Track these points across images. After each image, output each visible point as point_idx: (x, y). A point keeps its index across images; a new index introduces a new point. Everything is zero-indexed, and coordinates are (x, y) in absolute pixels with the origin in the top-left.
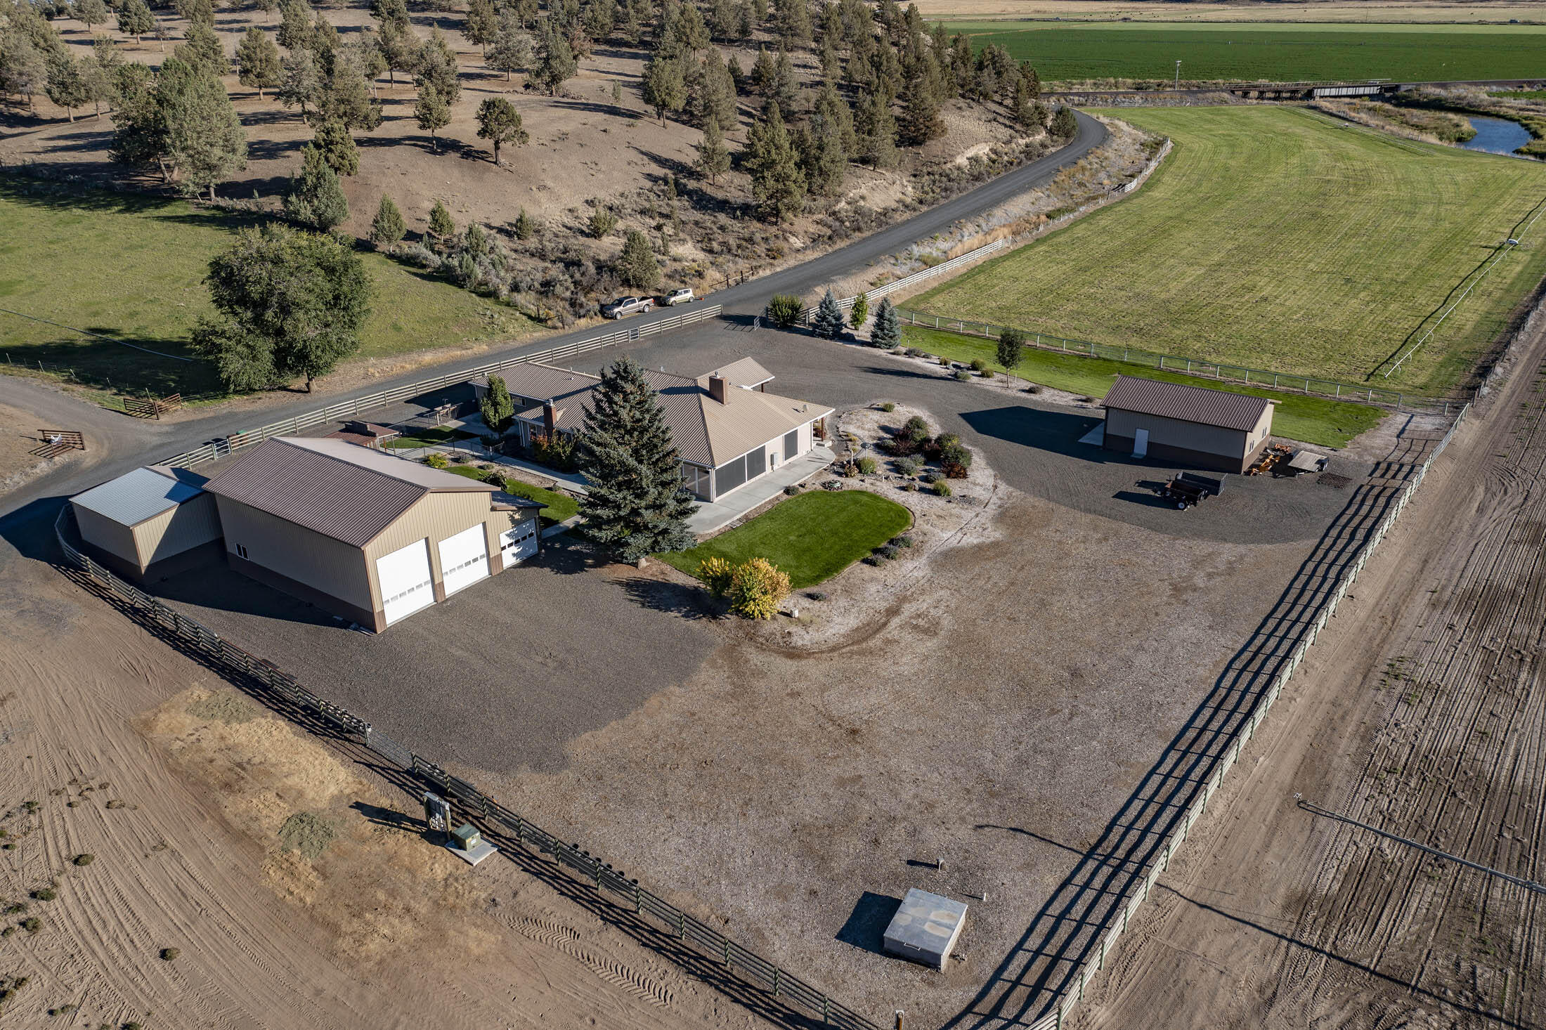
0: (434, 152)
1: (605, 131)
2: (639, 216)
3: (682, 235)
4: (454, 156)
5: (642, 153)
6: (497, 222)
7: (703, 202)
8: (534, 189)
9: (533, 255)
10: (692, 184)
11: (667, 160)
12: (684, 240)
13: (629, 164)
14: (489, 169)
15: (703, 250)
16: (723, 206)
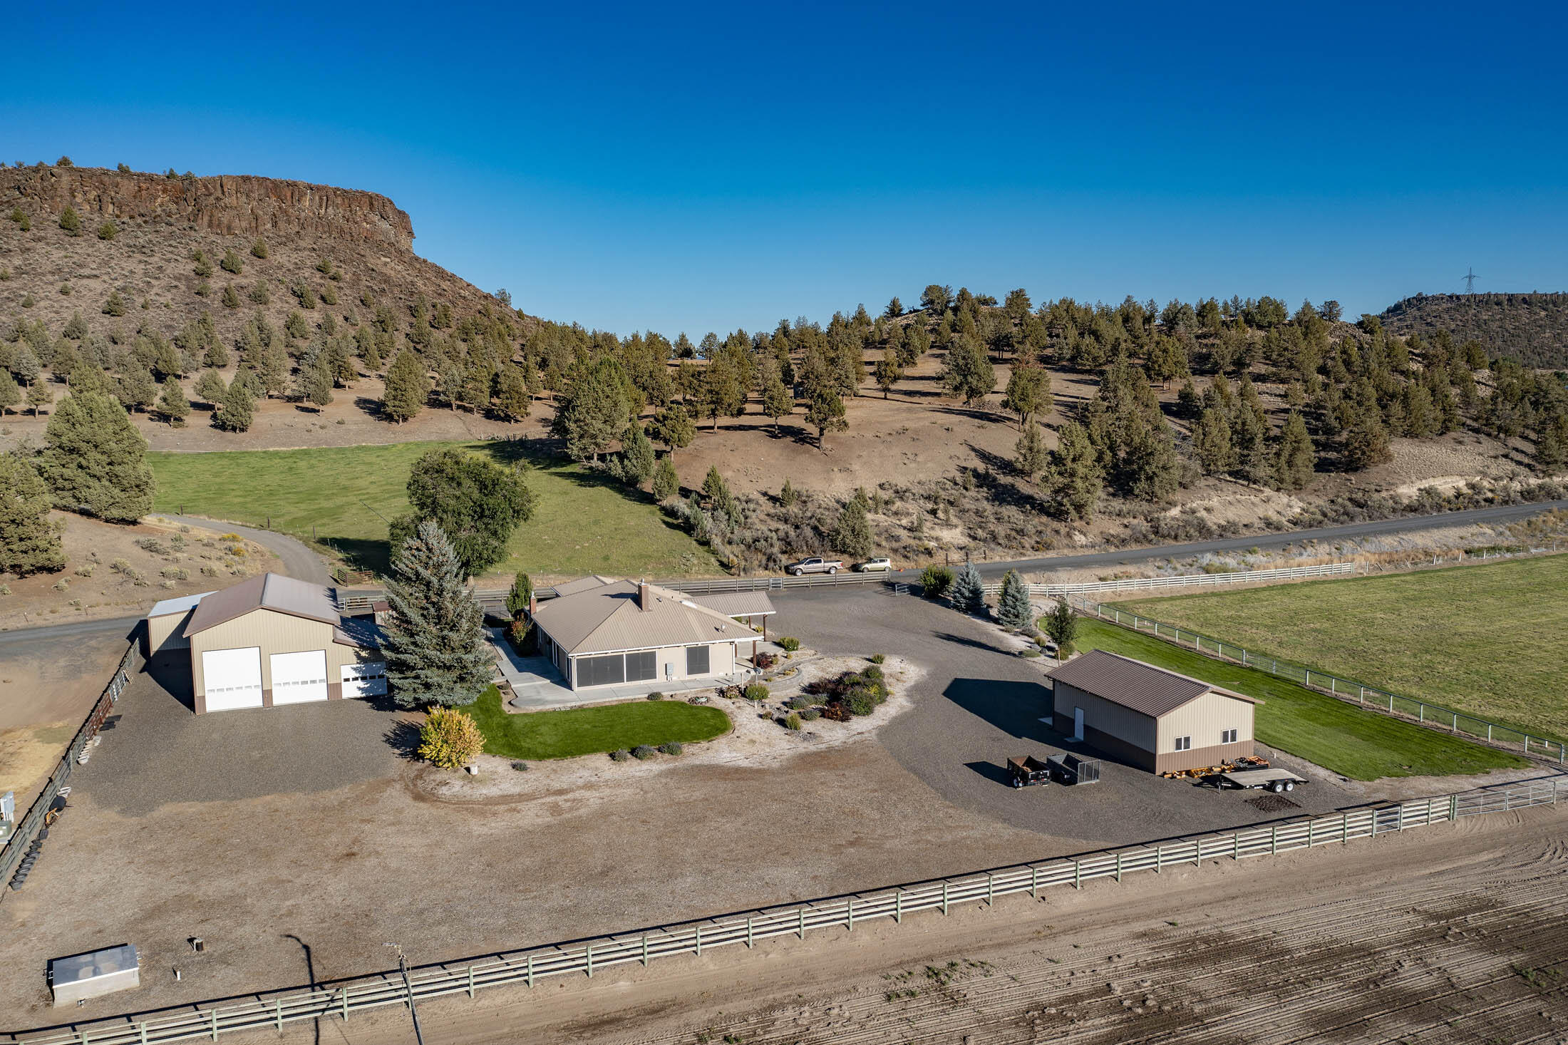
0: (774, 436)
1: (948, 430)
2: (921, 502)
3: (954, 520)
4: (789, 439)
5: (974, 449)
6: (772, 493)
7: (1003, 495)
8: (836, 469)
9: (779, 519)
10: (1004, 479)
11: (996, 457)
12: (956, 526)
13: (951, 458)
14: (808, 452)
15: (970, 536)
16: (1024, 501)
